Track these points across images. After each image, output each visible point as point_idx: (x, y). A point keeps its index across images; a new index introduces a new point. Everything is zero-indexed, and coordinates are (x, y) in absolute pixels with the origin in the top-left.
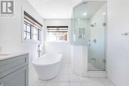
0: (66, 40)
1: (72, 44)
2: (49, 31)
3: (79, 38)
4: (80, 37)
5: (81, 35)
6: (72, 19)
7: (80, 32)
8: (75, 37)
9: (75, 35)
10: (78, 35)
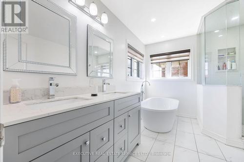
0: (186, 74)
1: (199, 83)
2: (154, 61)
3: (219, 69)
4: (221, 67)
5: (224, 63)
6: (199, 35)
7: (221, 57)
8: (207, 68)
9: (207, 64)
10: (216, 63)
